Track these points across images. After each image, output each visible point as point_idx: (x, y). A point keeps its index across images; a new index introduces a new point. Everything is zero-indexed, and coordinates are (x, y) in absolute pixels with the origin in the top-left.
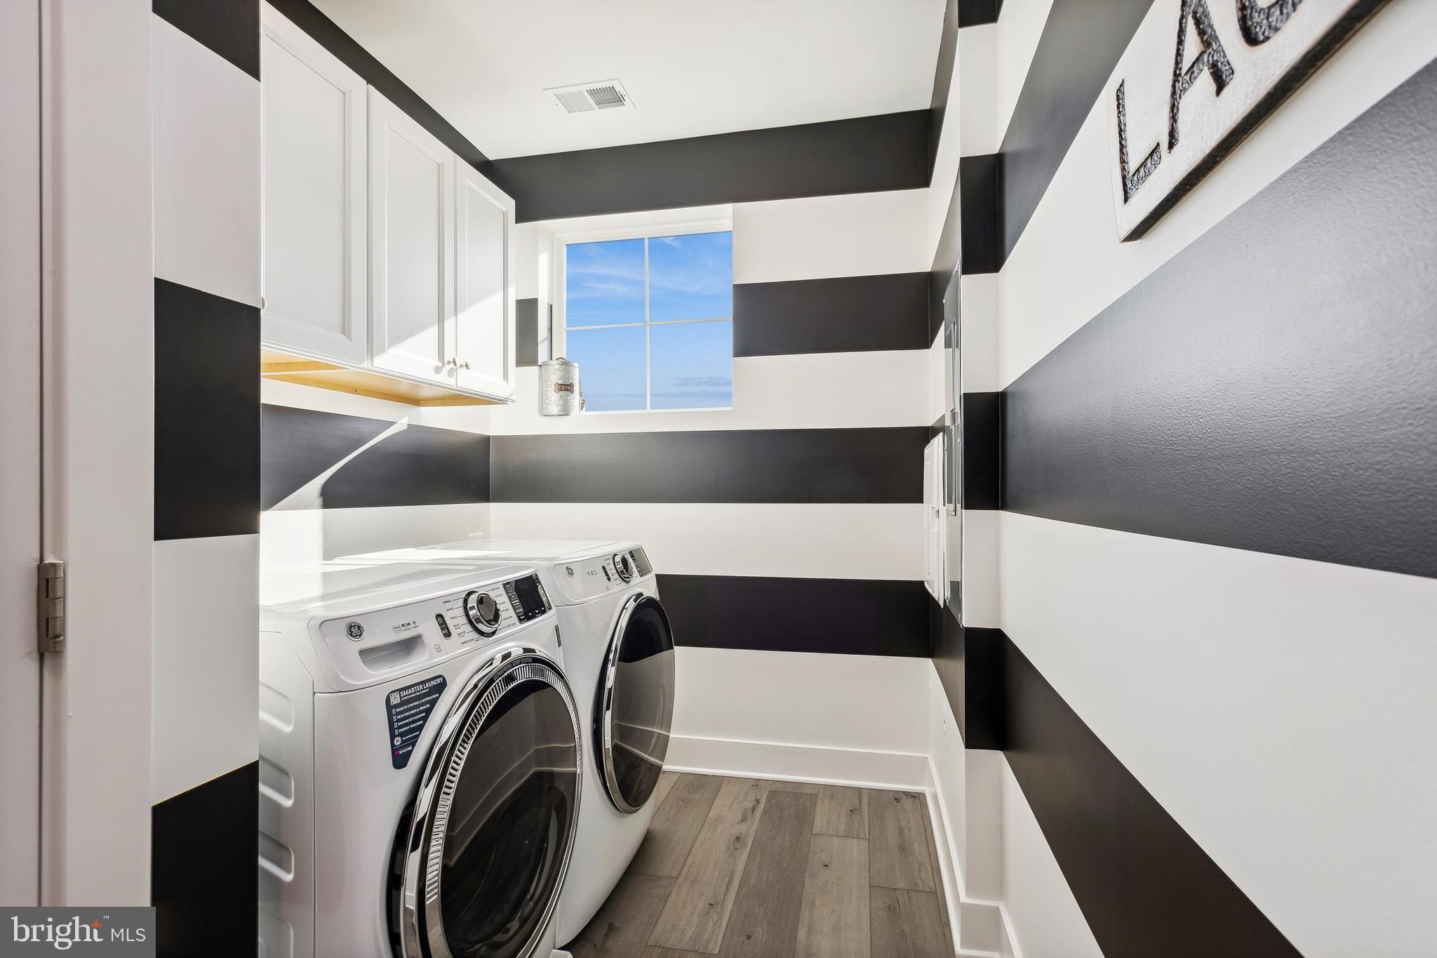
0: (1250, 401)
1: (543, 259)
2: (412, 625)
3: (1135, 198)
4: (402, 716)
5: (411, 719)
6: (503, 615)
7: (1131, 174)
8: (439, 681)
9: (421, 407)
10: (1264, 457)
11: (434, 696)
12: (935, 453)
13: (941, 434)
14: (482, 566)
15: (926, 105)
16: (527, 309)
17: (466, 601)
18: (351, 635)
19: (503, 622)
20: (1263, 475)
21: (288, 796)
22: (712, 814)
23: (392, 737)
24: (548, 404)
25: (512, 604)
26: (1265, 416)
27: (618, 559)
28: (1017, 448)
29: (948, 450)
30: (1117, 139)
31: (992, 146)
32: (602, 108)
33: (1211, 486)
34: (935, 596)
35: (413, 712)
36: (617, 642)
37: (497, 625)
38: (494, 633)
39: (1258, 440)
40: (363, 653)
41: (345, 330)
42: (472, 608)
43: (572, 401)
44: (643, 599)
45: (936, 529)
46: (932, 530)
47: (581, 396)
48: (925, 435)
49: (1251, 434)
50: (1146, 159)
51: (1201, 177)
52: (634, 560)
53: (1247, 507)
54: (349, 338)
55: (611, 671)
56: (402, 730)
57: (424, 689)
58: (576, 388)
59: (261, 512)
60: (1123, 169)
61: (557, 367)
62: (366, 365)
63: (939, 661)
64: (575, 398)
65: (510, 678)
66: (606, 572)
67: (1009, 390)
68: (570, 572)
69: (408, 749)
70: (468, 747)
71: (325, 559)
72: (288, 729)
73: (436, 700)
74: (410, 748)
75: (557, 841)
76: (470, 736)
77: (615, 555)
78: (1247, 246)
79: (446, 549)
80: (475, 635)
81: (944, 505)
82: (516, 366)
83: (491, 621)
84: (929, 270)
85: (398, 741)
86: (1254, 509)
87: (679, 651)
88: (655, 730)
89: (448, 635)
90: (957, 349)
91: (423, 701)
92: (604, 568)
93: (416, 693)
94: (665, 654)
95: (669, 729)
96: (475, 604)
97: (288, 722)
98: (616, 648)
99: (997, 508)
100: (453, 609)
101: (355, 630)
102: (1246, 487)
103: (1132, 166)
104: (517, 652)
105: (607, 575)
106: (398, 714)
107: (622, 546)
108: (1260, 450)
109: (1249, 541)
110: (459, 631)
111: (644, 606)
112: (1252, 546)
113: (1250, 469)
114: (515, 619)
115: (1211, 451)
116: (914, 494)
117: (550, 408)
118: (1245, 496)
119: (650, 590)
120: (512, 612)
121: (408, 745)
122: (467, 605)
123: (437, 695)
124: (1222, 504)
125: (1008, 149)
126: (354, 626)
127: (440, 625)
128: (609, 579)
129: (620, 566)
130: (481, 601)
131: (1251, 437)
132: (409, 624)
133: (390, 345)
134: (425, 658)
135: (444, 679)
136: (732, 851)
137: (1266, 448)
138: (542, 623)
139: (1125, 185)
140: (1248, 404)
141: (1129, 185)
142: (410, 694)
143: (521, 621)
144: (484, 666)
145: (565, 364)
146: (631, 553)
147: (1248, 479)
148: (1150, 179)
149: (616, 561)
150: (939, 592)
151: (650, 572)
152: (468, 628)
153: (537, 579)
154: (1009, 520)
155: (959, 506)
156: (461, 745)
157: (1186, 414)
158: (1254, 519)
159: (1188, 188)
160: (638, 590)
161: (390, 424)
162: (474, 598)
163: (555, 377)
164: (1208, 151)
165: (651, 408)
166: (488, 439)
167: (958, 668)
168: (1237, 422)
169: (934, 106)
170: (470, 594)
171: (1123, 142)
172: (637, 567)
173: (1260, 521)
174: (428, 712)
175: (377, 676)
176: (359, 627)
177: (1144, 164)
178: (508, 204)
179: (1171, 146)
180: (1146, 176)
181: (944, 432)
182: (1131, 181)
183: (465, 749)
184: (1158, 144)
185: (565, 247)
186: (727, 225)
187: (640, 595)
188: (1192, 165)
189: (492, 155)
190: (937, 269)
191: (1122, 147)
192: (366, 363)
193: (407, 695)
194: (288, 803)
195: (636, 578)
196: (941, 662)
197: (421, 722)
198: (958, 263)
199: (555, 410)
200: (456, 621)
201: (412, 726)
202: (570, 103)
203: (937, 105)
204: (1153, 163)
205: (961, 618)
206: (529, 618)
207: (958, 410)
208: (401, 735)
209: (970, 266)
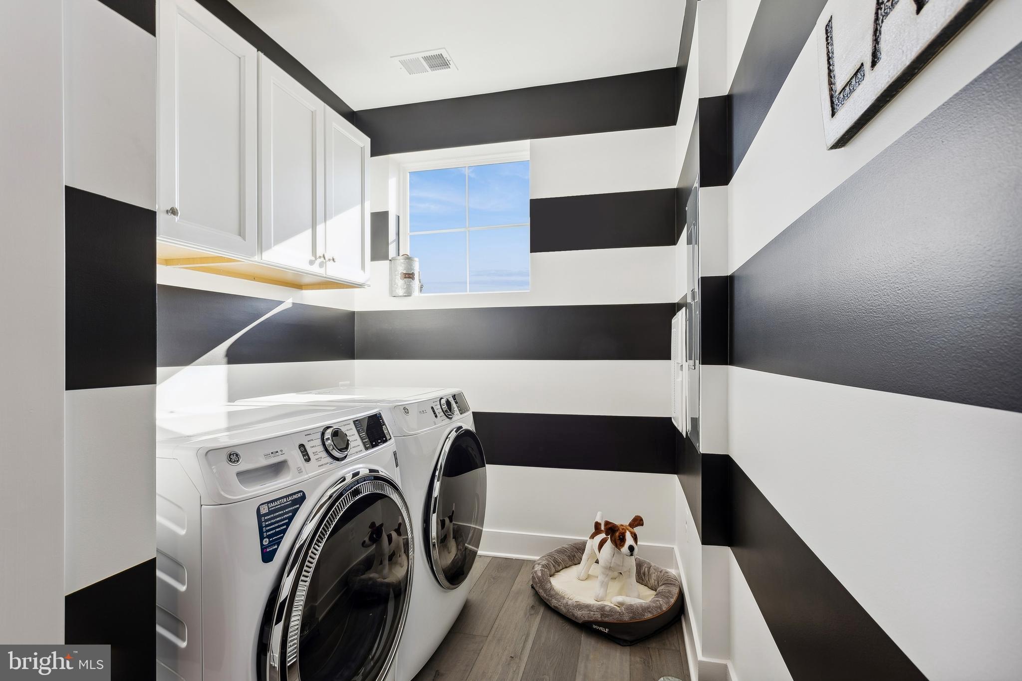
0: (945, 274)
1: (392, 182)
2: (280, 453)
3: (841, 113)
4: (270, 522)
5: (277, 525)
6: (352, 444)
7: (837, 93)
8: (299, 495)
9: (303, 291)
10: (958, 321)
11: (295, 507)
12: (679, 322)
13: (684, 308)
14: (339, 407)
15: (673, 64)
16: (380, 220)
17: (323, 434)
18: (230, 461)
19: (351, 450)
20: (956, 336)
21: (183, 583)
22: (514, 588)
23: (262, 539)
24: (396, 288)
25: (360, 436)
26: (959, 286)
27: (443, 401)
28: (743, 316)
29: (689, 320)
30: (826, 66)
31: (723, 90)
32: (434, 70)
33: (906, 346)
34: (680, 429)
35: (278, 519)
36: (442, 461)
37: (346, 452)
38: (346, 457)
39: (952, 307)
40: (239, 474)
41: (241, 233)
42: (328, 439)
43: (413, 285)
44: (463, 430)
45: (680, 379)
46: (678, 380)
47: (420, 282)
48: (672, 309)
49: (946, 302)
50: (851, 79)
51: (900, 88)
52: (456, 403)
53: (941, 363)
54: (244, 239)
55: (437, 485)
56: (270, 533)
57: (287, 502)
58: (416, 276)
59: (157, 368)
60: (831, 90)
61: (402, 261)
62: (256, 258)
63: (683, 477)
64: (416, 284)
65: (356, 492)
66: (434, 411)
67: (736, 274)
68: (406, 411)
69: (274, 547)
70: (322, 545)
71: (229, 401)
72: (182, 532)
73: (297, 509)
74: (276, 547)
75: (394, 611)
76: (323, 537)
77: (442, 398)
78: (943, 142)
79: (319, 393)
80: (329, 460)
81: (686, 361)
82: (371, 261)
83: (343, 449)
84: (675, 187)
85: (266, 542)
86: (948, 365)
87: (490, 469)
88: (472, 526)
89: (308, 460)
90: (696, 246)
91: (286, 510)
92: (432, 408)
93: (281, 504)
94: (480, 470)
95: (482, 524)
96: (330, 436)
97: (182, 527)
98: (441, 466)
99: (726, 364)
100: (312, 440)
101: (233, 457)
102: (941, 347)
103: (839, 85)
104: (364, 472)
105: (435, 413)
106: (266, 521)
107: (447, 392)
108: (954, 315)
109: (943, 392)
110: (317, 457)
111: (463, 436)
112: (946, 396)
113: (944, 331)
114: (362, 447)
115: (907, 317)
116: (664, 353)
117: (397, 291)
118: (939, 354)
119: (469, 424)
120: (359, 442)
121: (274, 545)
122: (324, 438)
123: (298, 506)
124: (918, 362)
125: (736, 91)
126: (233, 454)
127: (302, 452)
128: (436, 416)
129: (445, 407)
130: (336, 433)
131: (945, 304)
132: (277, 452)
133: (274, 245)
134: (288, 478)
135: (304, 494)
136: (528, 617)
137: (960, 313)
138: (384, 450)
139: (832, 103)
140: (943, 276)
141: (836, 102)
142: (277, 505)
143: (367, 449)
144: (337, 482)
145: (408, 259)
146: (454, 397)
147: (943, 340)
148: (855, 94)
149: (442, 403)
150: (682, 426)
151: (468, 410)
152: (324, 454)
153: (381, 416)
154: (735, 372)
155: (697, 362)
156: (316, 544)
157: (884, 287)
158: (947, 374)
159: (888, 99)
160: (459, 424)
161: (280, 303)
162: (329, 431)
163: (401, 269)
164: (908, 63)
165: (470, 292)
166: (353, 313)
167: (697, 482)
168: (933, 292)
169: (679, 65)
170: (328, 428)
171: (831, 67)
172: (458, 407)
173: (954, 376)
174: (291, 519)
175: (249, 492)
176: (237, 455)
177: (849, 83)
178: (365, 141)
179: (874, 64)
180: (851, 92)
181: (686, 307)
182: (838, 99)
183: (319, 547)
184: (862, 64)
185: (408, 174)
186: (526, 156)
187: (461, 427)
188: (892, 77)
189: (356, 106)
190: (681, 186)
191: (830, 71)
192: (256, 257)
193: (274, 506)
194: (183, 588)
195: (457, 415)
196: (684, 477)
197: (285, 527)
198: (697, 178)
199: (401, 292)
200: (314, 450)
201: (277, 530)
202: (410, 67)
203: (682, 64)
204: (857, 81)
205: (699, 446)
206: (373, 446)
207: (696, 290)
208: (269, 537)
209: (706, 181)
